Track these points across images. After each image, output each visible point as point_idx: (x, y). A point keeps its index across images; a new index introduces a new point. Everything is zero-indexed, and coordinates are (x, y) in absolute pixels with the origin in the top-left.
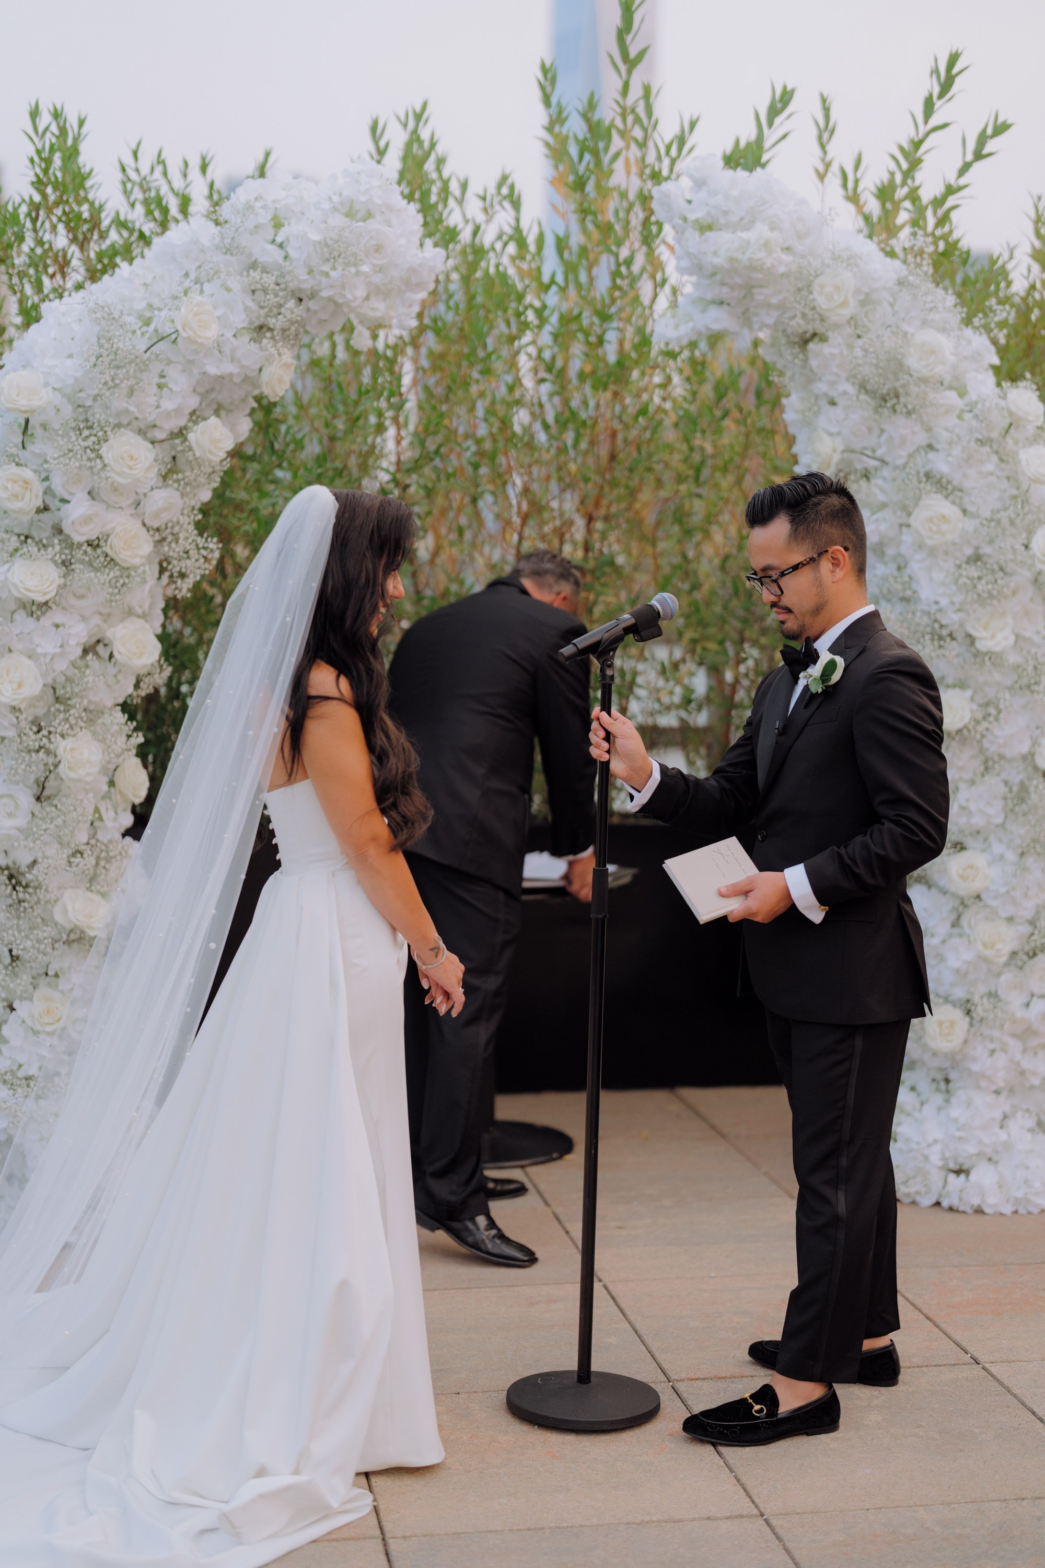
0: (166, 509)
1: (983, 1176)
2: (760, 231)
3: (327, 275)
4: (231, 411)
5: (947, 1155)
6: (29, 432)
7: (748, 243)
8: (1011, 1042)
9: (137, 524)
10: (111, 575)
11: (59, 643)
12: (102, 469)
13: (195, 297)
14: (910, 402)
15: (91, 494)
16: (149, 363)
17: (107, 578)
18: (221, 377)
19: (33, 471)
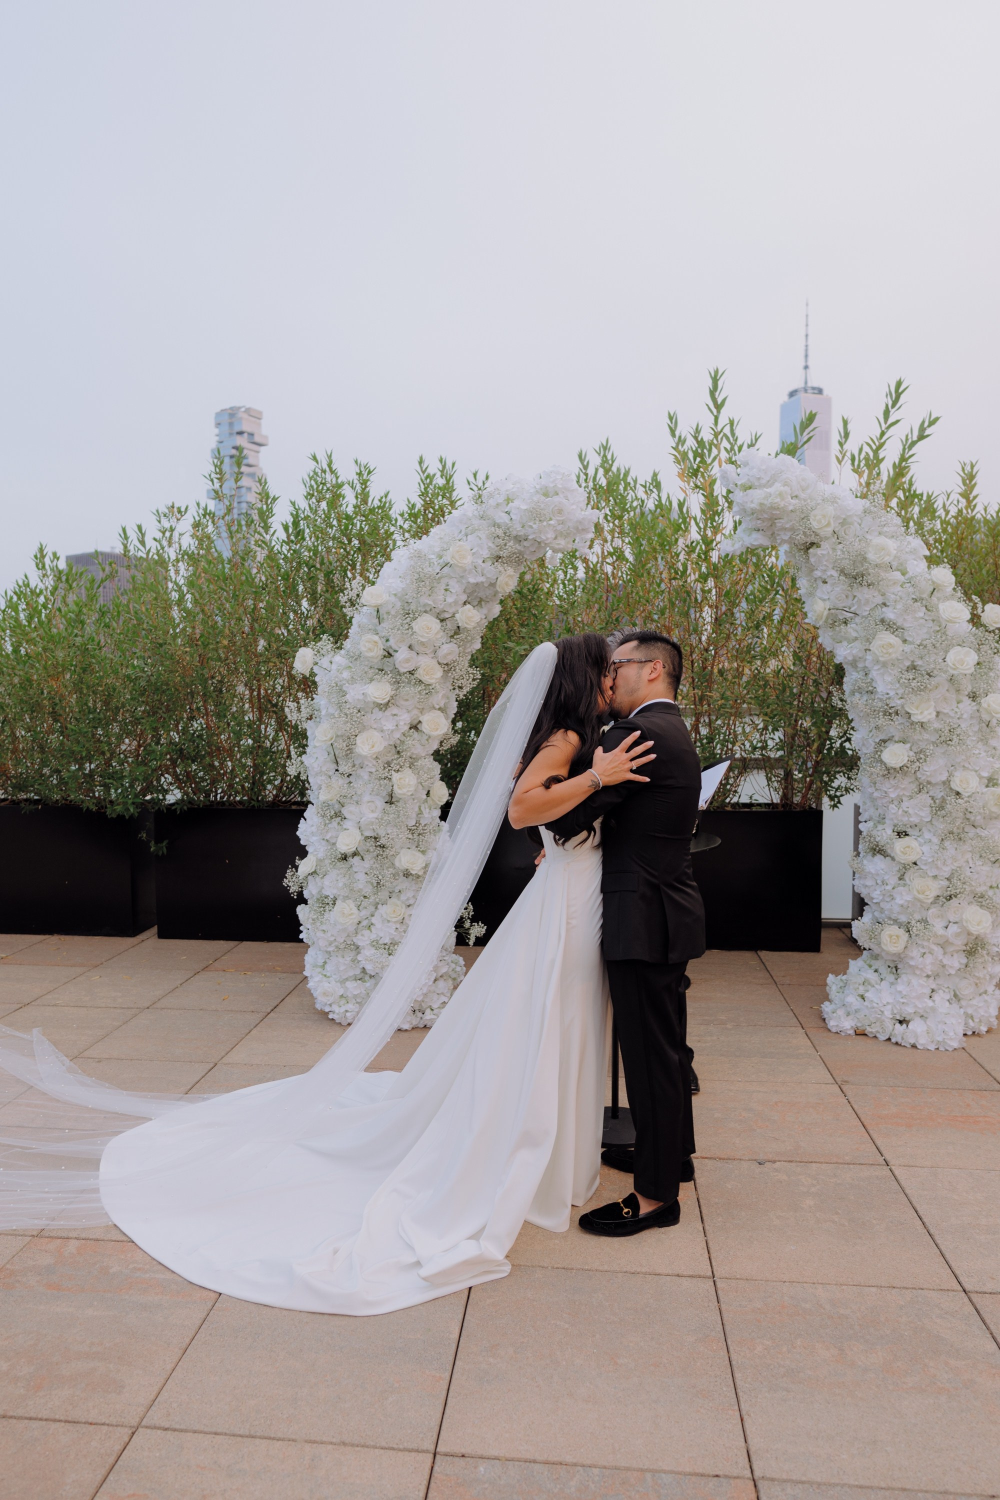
0: (450, 654)
1: (917, 1026)
2: (778, 487)
3: (531, 527)
4: (488, 601)
5: (895, 1012)
6: (380, 616)
7: (771, 495)
8: (935, 948)
9: (435, 662)
10: (420, 688)
11: (395, 724)
12: (412, 635)
13: (461, 543)
14: (870, 579)
15: (410, 647)
16: (440, 578)
17: (417, 691)
18: (477, 584)
19: (380, 637)
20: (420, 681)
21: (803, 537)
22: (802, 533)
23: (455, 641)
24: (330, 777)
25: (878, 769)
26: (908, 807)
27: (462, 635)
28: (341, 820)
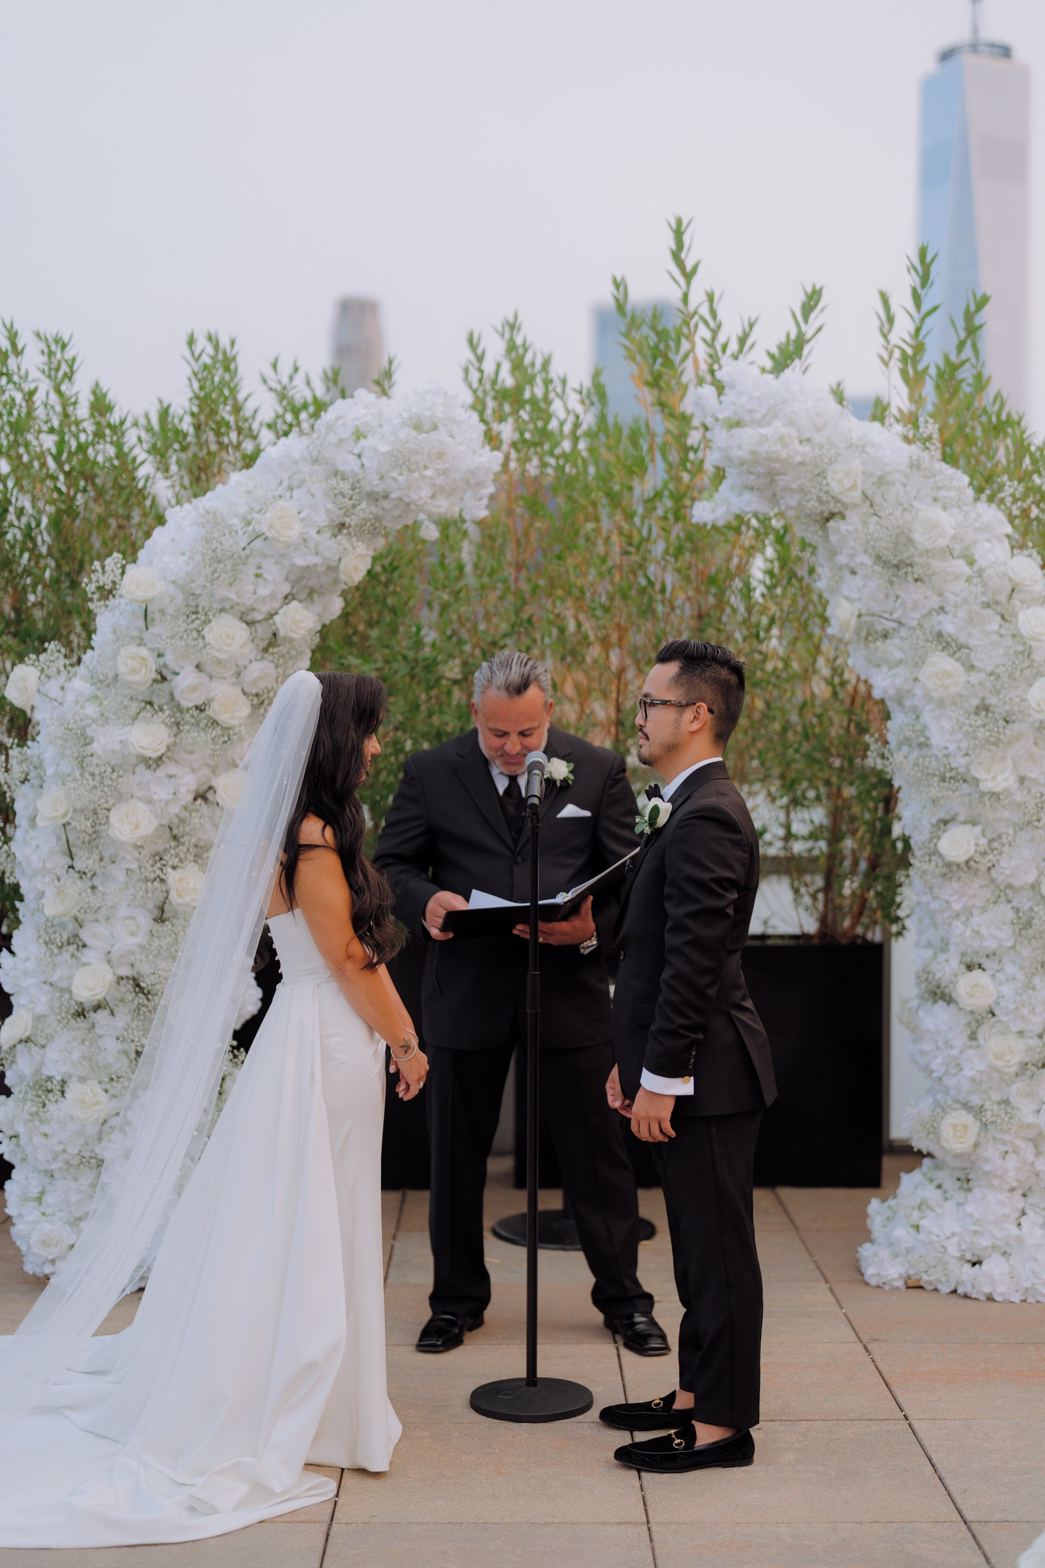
0: (262, 678)
1: (994, 1266)
2: (778, 427)
3: (395, 479)
4: (323, 594)
5: (964, 1246)
6: (149, 617)
7: (766, 438)
8: (1022, 1144)
9: (236, 692)
10: (214, 733)
11: (172, 791)
12: (202, 647)
13: (282, 503)
14: (918, 571)
15: (198, 667)
16: (248, 557)
17: (209, 737)
18: (307, 568)
19: (150, 650)
20: (214, 721)
21: (817, 504)
22: (815, 497)
23: (271, 658)
24: (59, 879)
25: (930, 865)
26: (979, 925)
27: (281, 648)
28: (78, 949)
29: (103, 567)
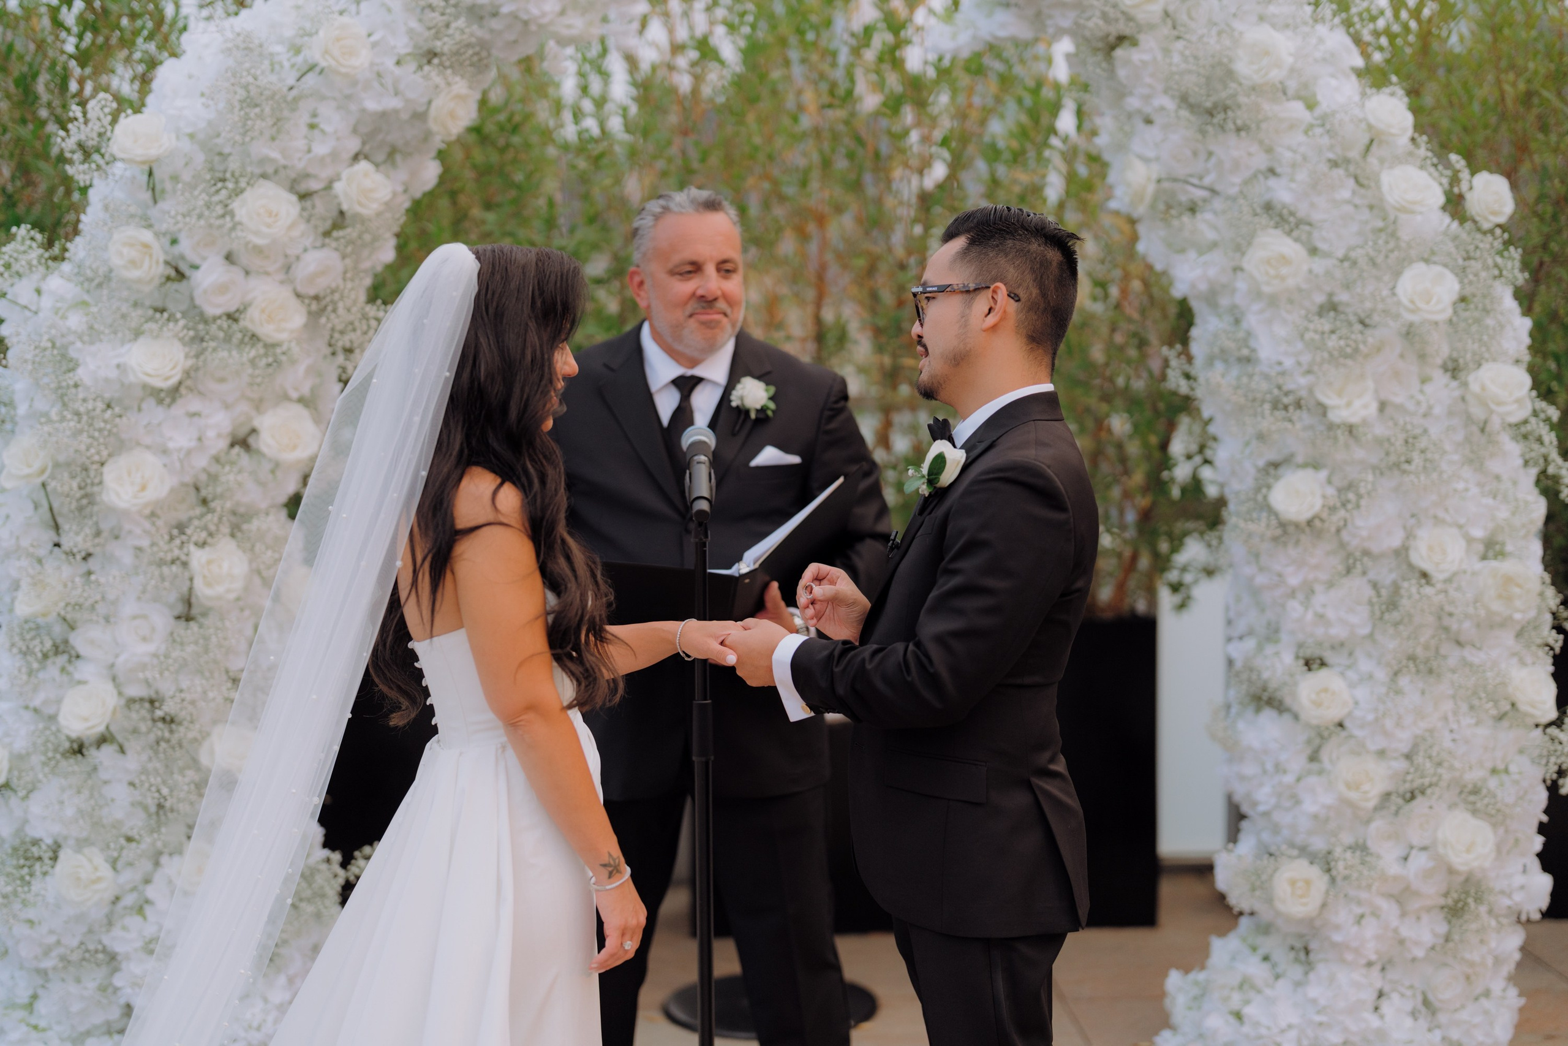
0: (322, 273)
4: (409, 154)
6: (156, 185)
8: (1384, 905)
9: (284, 294)
10: (253, 353)
11: (195, 436)
12: (233, 228)
13: (345, 21)
14: (1241, 117)
15: (229, 258)
16: (296, 100)
17: (245, 359)
18: (384, 115)
19: (157, 235)
20: (253, 336)
21: (1101, 23)
22: (1098, 13)
23: (334, 244)
24: (40, 561)
25: (1260, 526)
26: (1324, 606)
27: (349, 230)
28: (70, 661)
29: (85, 114)
